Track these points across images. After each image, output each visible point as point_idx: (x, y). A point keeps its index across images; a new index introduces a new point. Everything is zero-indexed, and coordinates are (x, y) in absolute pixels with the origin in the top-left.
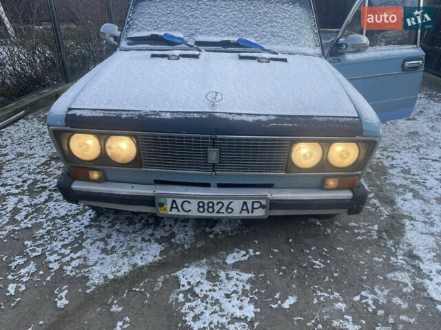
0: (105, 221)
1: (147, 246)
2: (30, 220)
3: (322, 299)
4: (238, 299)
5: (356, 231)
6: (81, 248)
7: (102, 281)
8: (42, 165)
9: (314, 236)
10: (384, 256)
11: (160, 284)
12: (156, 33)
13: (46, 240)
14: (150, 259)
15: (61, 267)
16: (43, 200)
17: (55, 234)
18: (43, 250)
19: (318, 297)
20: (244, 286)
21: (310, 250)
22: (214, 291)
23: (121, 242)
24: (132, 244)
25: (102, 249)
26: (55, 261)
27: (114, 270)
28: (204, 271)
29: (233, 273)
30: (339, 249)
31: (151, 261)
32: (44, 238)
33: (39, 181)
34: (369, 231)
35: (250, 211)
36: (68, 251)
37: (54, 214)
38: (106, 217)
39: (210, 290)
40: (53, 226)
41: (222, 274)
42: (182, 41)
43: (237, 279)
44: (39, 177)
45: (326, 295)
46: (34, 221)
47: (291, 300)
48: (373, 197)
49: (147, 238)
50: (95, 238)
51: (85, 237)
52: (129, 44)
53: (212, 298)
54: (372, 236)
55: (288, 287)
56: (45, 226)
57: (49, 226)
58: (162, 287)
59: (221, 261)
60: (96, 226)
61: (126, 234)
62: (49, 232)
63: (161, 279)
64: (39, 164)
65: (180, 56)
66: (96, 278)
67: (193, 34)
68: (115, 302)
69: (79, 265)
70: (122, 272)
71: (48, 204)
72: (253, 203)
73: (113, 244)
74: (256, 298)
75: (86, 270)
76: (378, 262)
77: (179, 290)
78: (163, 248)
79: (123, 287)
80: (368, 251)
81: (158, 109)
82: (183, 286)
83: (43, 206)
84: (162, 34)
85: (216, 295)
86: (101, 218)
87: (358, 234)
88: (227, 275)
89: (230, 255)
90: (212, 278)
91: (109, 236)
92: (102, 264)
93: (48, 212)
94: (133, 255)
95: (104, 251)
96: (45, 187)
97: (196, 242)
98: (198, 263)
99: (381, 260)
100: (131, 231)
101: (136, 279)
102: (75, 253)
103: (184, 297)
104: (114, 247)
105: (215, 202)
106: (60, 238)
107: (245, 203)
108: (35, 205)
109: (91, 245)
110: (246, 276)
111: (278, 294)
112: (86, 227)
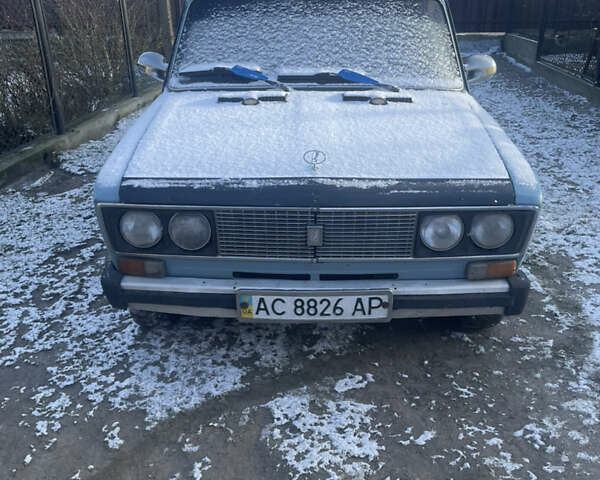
0: (155, 339)
1: (221, 370)
2: (46, 340)
3: (470, 434)
4: (355, 435)
5: (521, 348)
6: (128, 374)
7: (166, 415)
8: (45, 263)
9: (461, 356)
10: (561, 381)
11: (246, 417)
12: (221, 65)
13: (75, 364)
14: (229, 387)
15: (106, 398)
16: (59, 312)
17: (87, 358)
18: (75, 378)
19: (465, 432)
20: (362, 419)
21: (455, 375)
22: (322, 424)
23: (184, 366)
24: (199, 369)
25: (158, 376)
26: (96, 391)
27: (179, 401)
28: (305, 401)
29: (346, 404)
30: (497, 372)
31: (229, 389)
32: (73, 363)
33: (46, 286)
34: (540, 348)
35: (367, 313)
36: (111, 378)
37: (80, 331)
38: (156, 334)
39: (316, 424)
40: (81, 347)
41: (331, 405)
42: (260, 76)
43: (352, 411)
44: (45, 281)
45: (476, 429)
46: (52, 341)
47: (429, 435)
48: (549, 303)
49: (219, 361)
50: (147, 362)
51: (131, 360)
52: (182, 82)
53: (320, 433)
54: (544, 355)
55: (424, 420)
56: (70, 347)
57: (76, 346)
58: (250, 421)
59: (327, 389)
60: (144, 346)
61: (189, 355)
62: (78, 355)
63: (247, 411)
64: (41, 262)
65: (260, 99)
66: (157, 412)
67: (275, 66)
68: (187, 440)
69: (130, 396)
70: (192, 404)
71: (69, 317)
72: (371, 299)
73: (172, 369)
74: (379, 433)
75: (141, 402)
76: (551, 389)
77: (272, 425)
78: (245, 373)
79: (196, 422)
80: (538, 375)
81: (241, 176)
82: (278, 419)
83: (61, 321)
84: (230, 67)
85: (325, 430)
86: (149, 335)
87: (524, 353)
88: (338, 406)
89: (340, 381)
90: (317, 409)
91: (165, 359)
92: (162, 394)
93: (69, 329)
94: (204, 382)
95: (161, 378)
96: (58, 294)
97: (291, 366)
98: (295, 391)
99: (556, 385)
100: (195, 351)
101: (212, 412)
102: (122, 382)
103: (281, 433)
104: (174, 373)
105: (318, 299)
106: (95, 361)
107: (359, 300)
108: (49, 319)
109: (142, 371)
110: (365, 408)
111: (410, 429)
112: (130, 347)
